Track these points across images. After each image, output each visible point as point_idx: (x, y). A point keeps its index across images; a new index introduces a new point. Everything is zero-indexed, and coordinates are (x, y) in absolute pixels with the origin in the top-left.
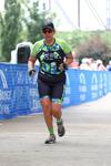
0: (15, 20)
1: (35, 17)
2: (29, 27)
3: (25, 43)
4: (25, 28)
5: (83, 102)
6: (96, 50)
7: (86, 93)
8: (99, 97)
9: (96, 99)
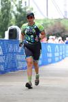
0: (7, 12)
1: (20, 10)
2: (16, 16)
3: (14, 27)
4: (14, 17)
5: (50, 63)
6: (58, 31)
7: (51, 58)
8: (60, 60)
9: (58, 61)
